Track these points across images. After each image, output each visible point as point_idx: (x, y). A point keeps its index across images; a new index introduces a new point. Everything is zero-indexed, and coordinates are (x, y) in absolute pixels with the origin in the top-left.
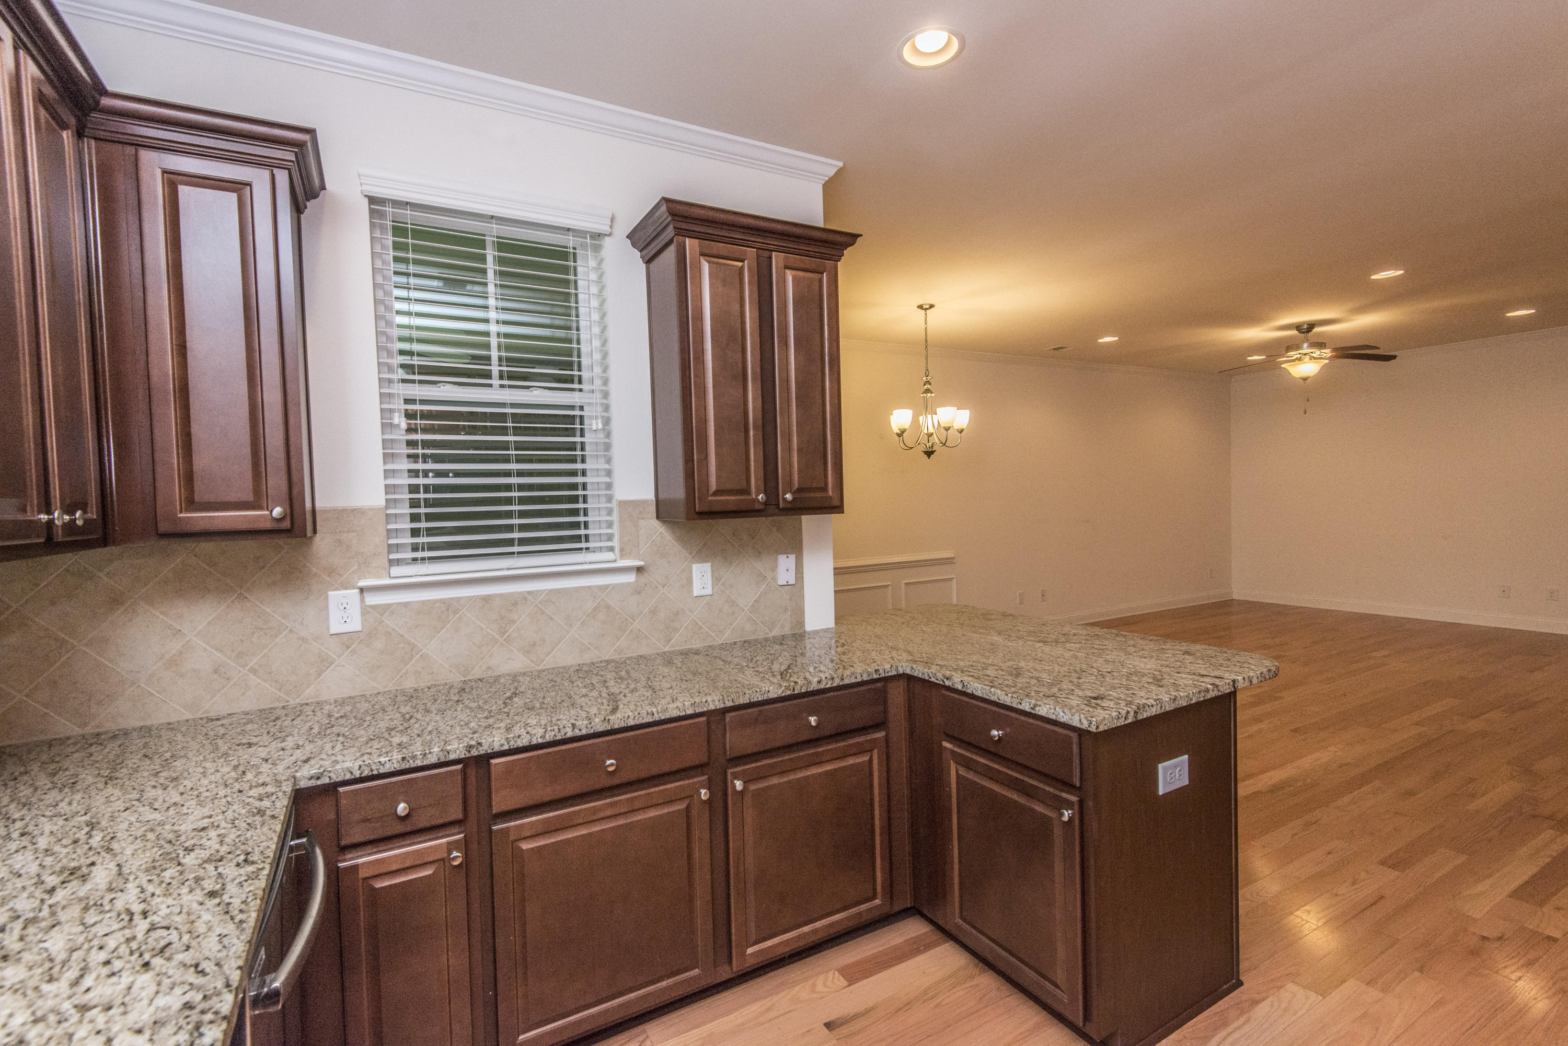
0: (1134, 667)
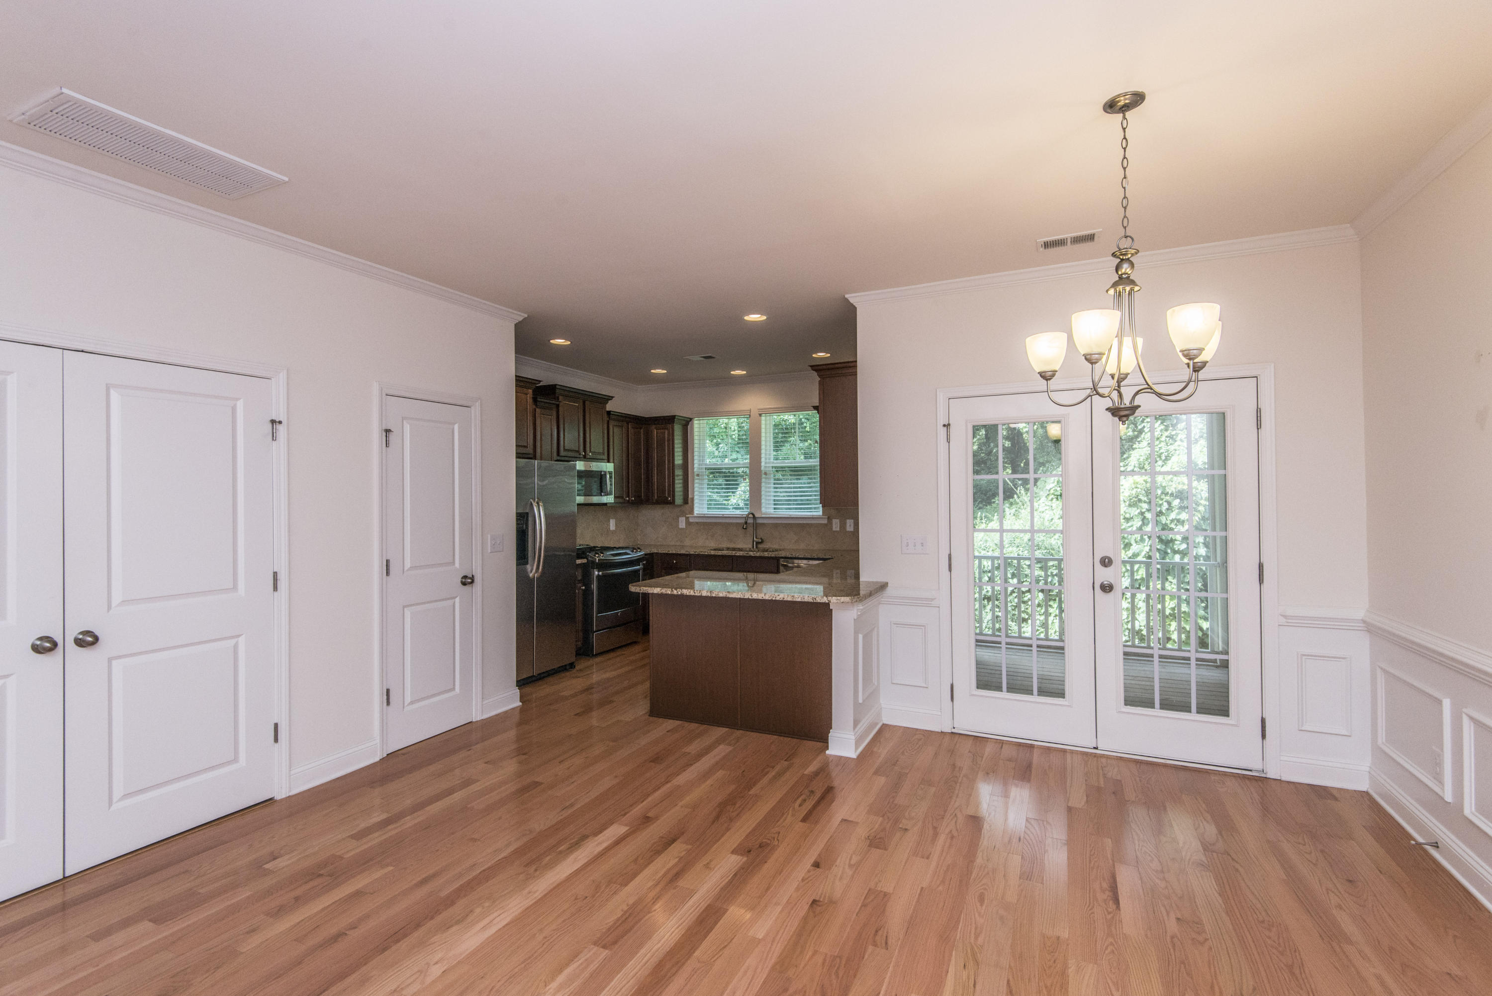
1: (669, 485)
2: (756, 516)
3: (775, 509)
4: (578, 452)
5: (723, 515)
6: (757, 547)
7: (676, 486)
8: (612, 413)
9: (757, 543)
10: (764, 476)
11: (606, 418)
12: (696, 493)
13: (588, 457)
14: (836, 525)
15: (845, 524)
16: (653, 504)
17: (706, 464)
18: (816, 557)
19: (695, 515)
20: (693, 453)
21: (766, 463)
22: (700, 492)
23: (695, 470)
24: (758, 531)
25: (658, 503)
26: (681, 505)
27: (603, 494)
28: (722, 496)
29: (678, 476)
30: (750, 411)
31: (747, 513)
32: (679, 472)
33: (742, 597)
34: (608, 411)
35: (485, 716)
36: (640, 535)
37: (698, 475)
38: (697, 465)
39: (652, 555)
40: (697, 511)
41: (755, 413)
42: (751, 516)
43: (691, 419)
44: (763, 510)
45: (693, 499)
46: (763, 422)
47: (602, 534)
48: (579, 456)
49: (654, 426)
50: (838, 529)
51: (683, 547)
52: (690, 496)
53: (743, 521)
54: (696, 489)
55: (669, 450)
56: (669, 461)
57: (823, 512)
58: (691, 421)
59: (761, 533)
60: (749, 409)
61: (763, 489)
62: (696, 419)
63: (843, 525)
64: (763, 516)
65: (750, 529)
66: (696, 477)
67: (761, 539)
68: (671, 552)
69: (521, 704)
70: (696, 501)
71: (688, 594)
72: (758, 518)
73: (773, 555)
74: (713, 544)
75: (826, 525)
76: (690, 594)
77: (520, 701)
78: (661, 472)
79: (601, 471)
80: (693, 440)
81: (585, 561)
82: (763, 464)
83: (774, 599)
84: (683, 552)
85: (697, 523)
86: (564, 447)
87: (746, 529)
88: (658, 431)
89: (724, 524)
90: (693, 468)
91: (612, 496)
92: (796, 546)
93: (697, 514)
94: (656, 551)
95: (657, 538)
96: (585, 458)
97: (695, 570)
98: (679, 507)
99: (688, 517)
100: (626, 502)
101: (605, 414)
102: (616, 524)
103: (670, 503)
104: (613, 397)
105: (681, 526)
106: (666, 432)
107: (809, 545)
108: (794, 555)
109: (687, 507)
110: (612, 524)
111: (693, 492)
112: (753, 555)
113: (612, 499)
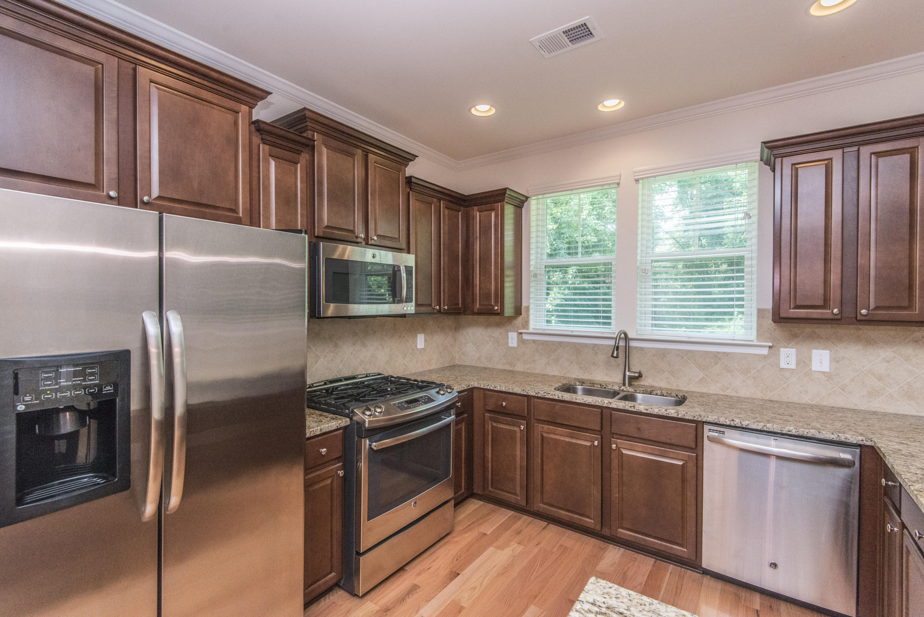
1: (496, 287)
2: (630, 336)
4: (353, 232)
5: (572, 331)
6: (630, 385)
7: (506, 290)
8: (413, 180)
9: (631, 378)
10: (640, 275)
11: (404, 188)
12: (532, 301)
13: (372, 242)
14: (788, 358)
15: (810, 358)
16: (474, 314)
19: (531, 330)
20: (529, 243)
21: (641, 257)
22: (537, 301)
23: (532, 268)
24: (631, 360)
25: (480, 313)
26: (512, 317)
27: (397, 300)
29: (508, 276)
30: (620, 176)
32: (509, 272)
34: (406, 178)
36: (458, 353)
37: (534, 276)
38: (533, 263)
39: (471, 390)
40: (533, 325)
41: (627, 179)
42: (623, 335)
43: (527, 198)
44: (640, 327)
45: (528, 308)
46: (640, 192)
47: (404, 356)
48: (355, 240)
49: (476, 208)
50: (793, 366)
52: (524, 304)
53: (612, 343)
54: (532, 295)
55: (496, 238)
56: (496, 255)
58: (526, 200)
59: (637, 365)
60: (618, 173)
61: (638, 295)
62: (533, 198)
63: (804, 360)
64: (639, 337)
65: (622, 356)
66: (533, 279)
67: (638, 372)
68: (498, 388)
70: (531, 312)
72: (632, 339)
73: (681, 411)
75: (765, 357)
78: (485, 271)
79: (394, 265)
80: (529, 227)
81: (345, 422)
82: (639, 257)
84: (516, 390)
85: (534, 341)
86: (323, 220)
88: (481, 213)
89: (575, 344)
90: (529, 266)
91: (413, 303)
92: (705, 390)
93: (533, 329)
94: (476, 385)
95: (479, 358)
96: (367, 244)
97: (536, 421)
98: (511, 319)
99: (521, 333)
100: (436, 311)
101: (402, 181)
102: (426, 341)
103: (498, 314)
104: (418, 157)
105: (510, 345)
106: (493, 214)
107: (728, 389)
108: (737, 422)
109: (520, 319)
110: (421, 341)
111: (529, 298)
112: (645, 411)
113: (412, 308)
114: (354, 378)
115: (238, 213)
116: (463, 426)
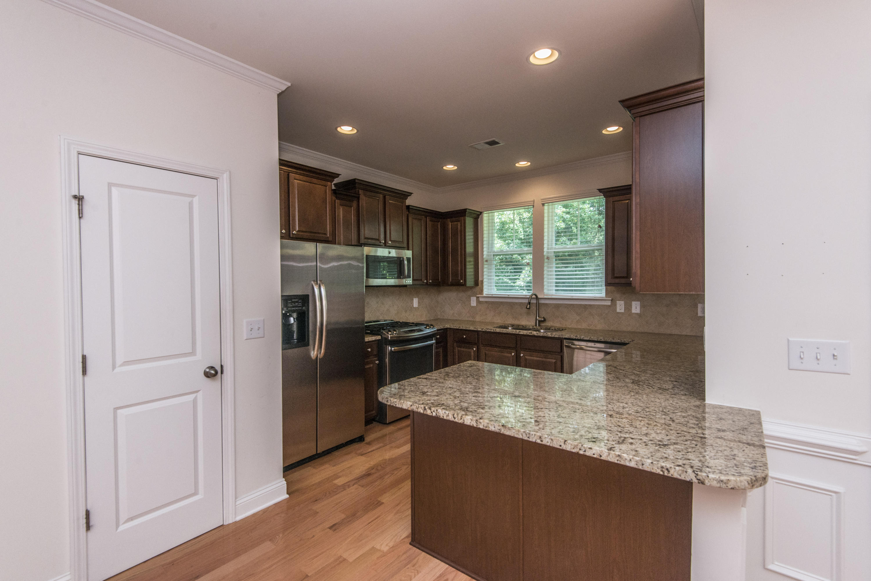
0: (456, 381)
1: (461, 270)
2: (539, 296)
3: (556, 290)
4: (378, 240)
5: (509, 295)
6: (539, 325)
7: (468, 270)
8: (411, 207)
9: (540, 321)
10: (546, 260)
11: (405, 212)
12: (485, 277)
13: (388, 245)
14: (620, 306)
15: (631, 306)
16: (448, 285)
17: (494, 252)
18: (603, 340)
19: (484, 295)
20: (483, 241)
21: (548, 249)
22: (489, 276)
23: (485, 256)
24: (541, 311)
25: (452, 285)
26: (472, 287)
27: (402, 277)
28: (510, 279)
29: (470, 261)
30: (534, 201)
31: (530, 294)
32: (470, 260)
33: (526, 438)
34: (407, 206)
35: (238, 518)
36: (440, 311)
37: (487, 261)
38: (485, 253)
39: (446, 330)
40: (486, 292)
41: (538, 203)
42: (534, 296)
43: (481, 213)
44: (545, 291)
45: (482, 281)
46: (546, 211)
47: (406, 311)
48: (380, 244)
49: (449, 220)
50: (623, 311)
51: (473, 323)
52: (480, 279)
53: (527, 301)
54: (485, 273)
55: (461, 240)
56: (461, 249)
57: (606, 294)
59: (543, 313)
60: (533, 200)
61: (545, 272)
62: (485, 212)
63: (628, 307)
64: (545, 297)
65: (534, 308)
66: (485, 263)
67: (544, 318)
68: (461, 328)
69: (287, 496)
70: (485, 283)
71: (445, 418)
72: (541, 298)
73: (556, 335)
74: (499, 321)
75: (609, 306)
76: (448, 418)
77: (288, 493)
78: (455, 260)
79: (400, 257)
80: (483, 231)
81: (379, 337)
82: (545, 250)
83: (581, 452)
84: (472, 328)
85: (486, 302)
86: (364, 235)
87: (529, 309)
88: (452, 223)
89: (510, 303)
90: (483, 255)
91: (411, 279)
92: (579, 327)
93: (486, 294)
94: (448, 327)
95: (453, 314)
96: (385, 245)
97: (482, 345)
98: (471, 288)
99: (478, 297)
100: (424, 284)
101: (404, 208)
102: (419, 303)
103: (463, 285)
104: (412, 193)
105: (472, 305)
106: (459, 225)
107: (591, 325)
108: (578, 337)
109: (478, 288)
110: (415, 302)
111: (483, 276)
112: (537, 335)
113: (411, 282)
114: (378, 321)
115: (327, 235)
116: (441, 350)
